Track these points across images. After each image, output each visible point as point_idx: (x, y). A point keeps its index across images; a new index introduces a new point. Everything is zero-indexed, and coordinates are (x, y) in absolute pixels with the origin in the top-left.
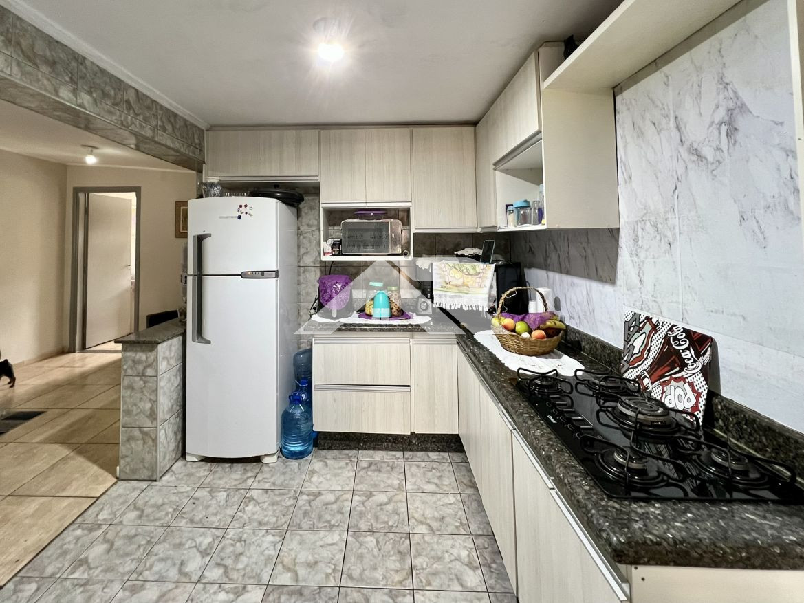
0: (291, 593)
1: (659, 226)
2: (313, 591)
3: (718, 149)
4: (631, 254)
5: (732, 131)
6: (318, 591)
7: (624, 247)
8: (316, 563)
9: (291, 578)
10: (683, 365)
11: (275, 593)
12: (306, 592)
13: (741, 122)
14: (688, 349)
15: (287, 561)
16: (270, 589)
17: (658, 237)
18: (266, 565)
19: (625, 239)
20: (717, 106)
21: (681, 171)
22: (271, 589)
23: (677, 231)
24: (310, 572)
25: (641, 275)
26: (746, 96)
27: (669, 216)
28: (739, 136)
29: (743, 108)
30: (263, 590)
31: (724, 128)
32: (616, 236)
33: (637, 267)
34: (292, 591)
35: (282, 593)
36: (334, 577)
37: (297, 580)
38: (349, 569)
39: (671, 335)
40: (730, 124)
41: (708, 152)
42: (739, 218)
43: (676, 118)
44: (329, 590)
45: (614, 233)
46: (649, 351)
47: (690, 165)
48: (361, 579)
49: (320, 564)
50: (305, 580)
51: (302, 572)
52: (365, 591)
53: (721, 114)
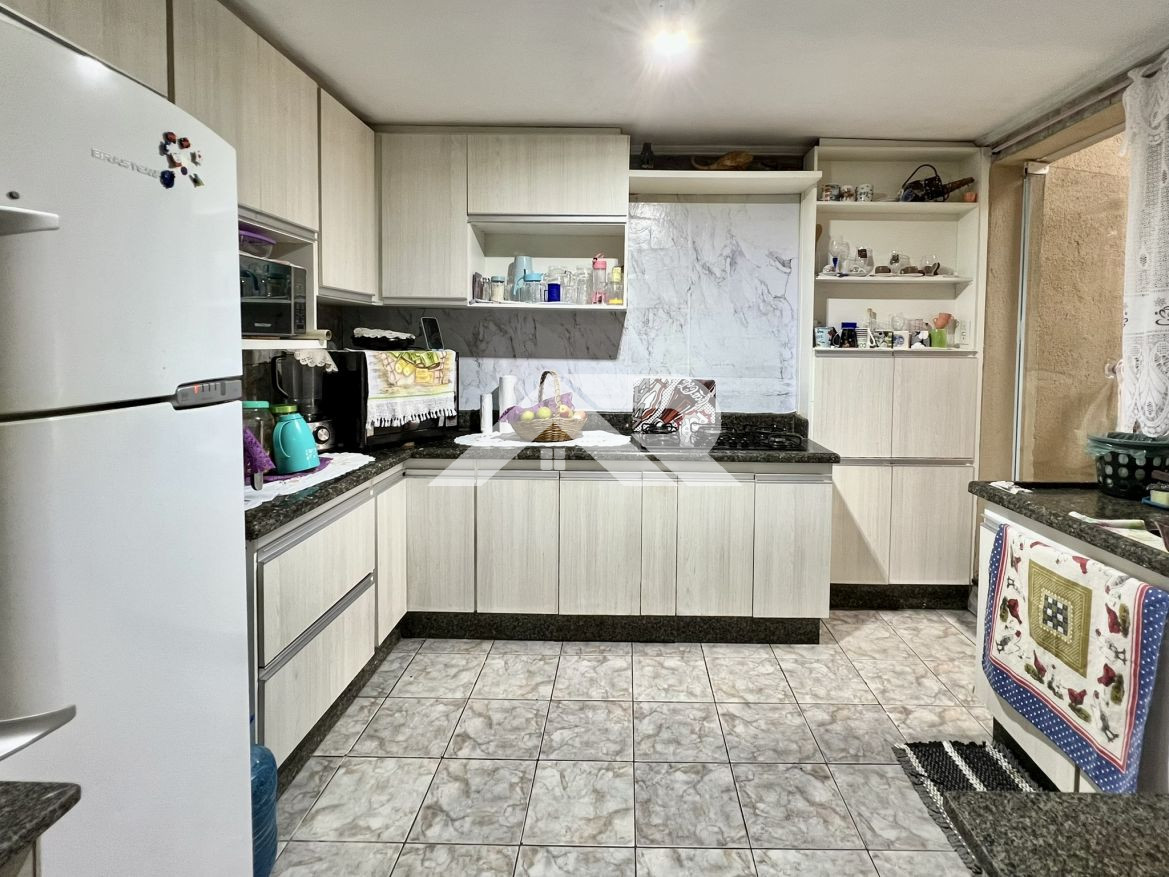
0: (648, 813)
1: (672, 314)
2: (642, 789)
3: (724, 271)
4: (639, 334)
5: (733, 263)
6: (641, 783)
7: (630, 328)
8: (595, 791)
9: (623, 818)
10: (693, 402)
11: (649, 832)
12: (643, 796)
13: (739, 260)
14: (698, 391)
15: (589, 830)
16: (643, 842)
17: (671, 321)
18: (597, 860)
19: (631, 322)
20: (725, 246)
21: (695, 278)
22: (643, 840)
23: (688, 316)
24: (612, 796)
25: (650, 349)
26: (744, 246)
27: (682, 306)
28: (738, 267)
29: (741, 254)
30: (645, 851)
31: (729, 260)
32: (621, 319)
33: (645, 343)
34: (644, 813)
35: (649, 825)
36: (619, 769)
37: (627, 810)
38: (607, 754)
39: (681, 387)
40: (732, 259)
41: (717, 272)
42: (733, 311)
43: (694, 242)
44: (638, 772)
45: (618, 317)
46: (660, 403)
47: (702, 276)
48: (623, 742)
49: (598, 787)
50: (626, 801)
51: (611, 805)
52: (637, 739)
53: (727, 251)
